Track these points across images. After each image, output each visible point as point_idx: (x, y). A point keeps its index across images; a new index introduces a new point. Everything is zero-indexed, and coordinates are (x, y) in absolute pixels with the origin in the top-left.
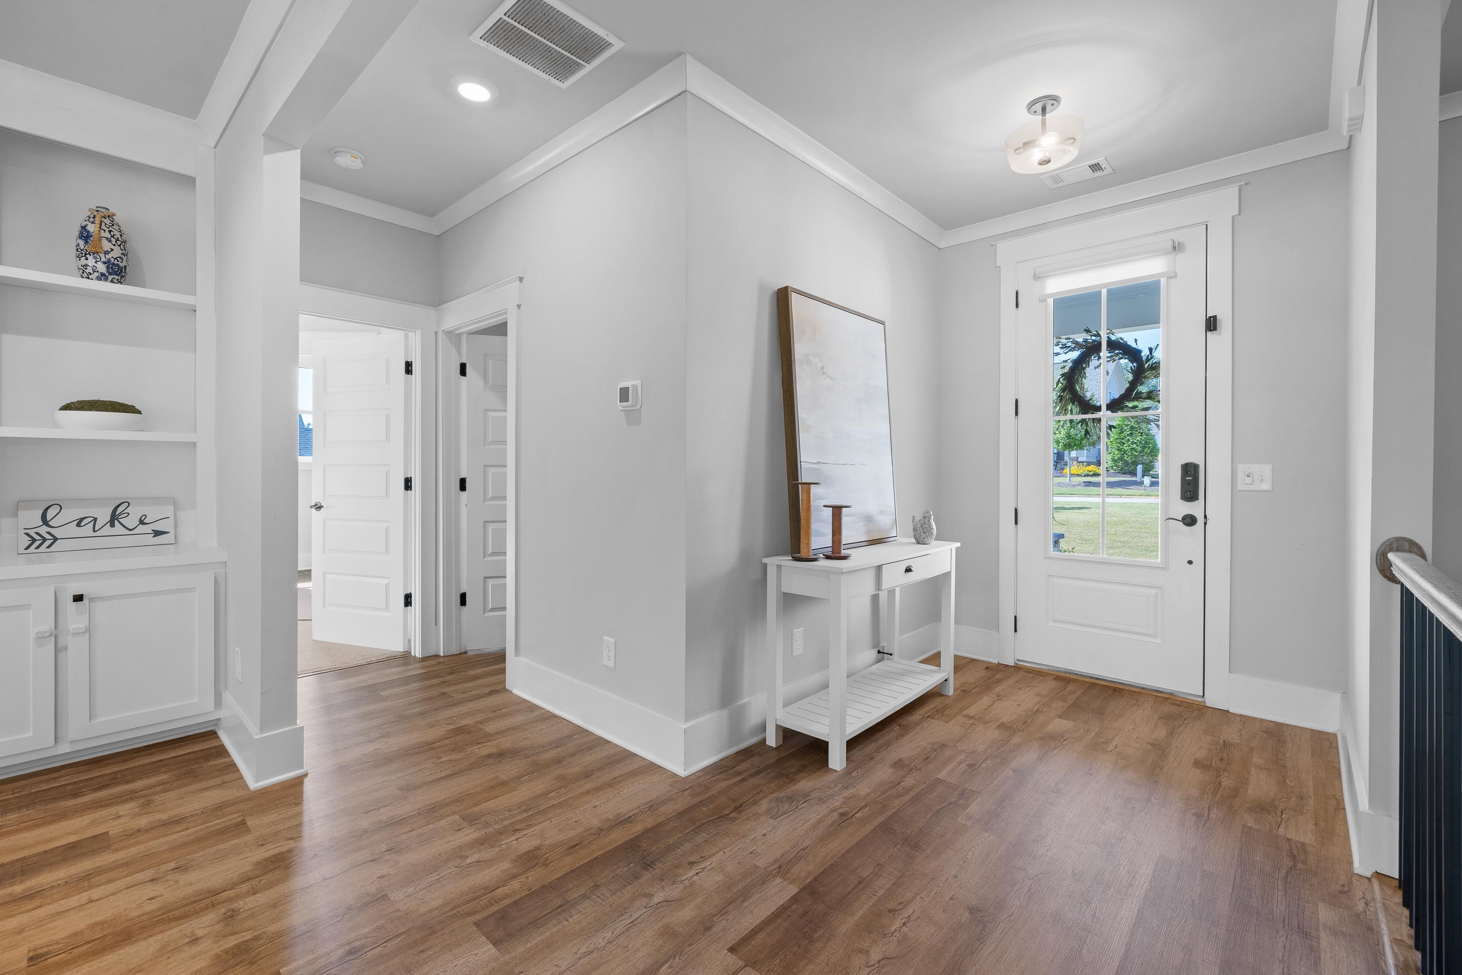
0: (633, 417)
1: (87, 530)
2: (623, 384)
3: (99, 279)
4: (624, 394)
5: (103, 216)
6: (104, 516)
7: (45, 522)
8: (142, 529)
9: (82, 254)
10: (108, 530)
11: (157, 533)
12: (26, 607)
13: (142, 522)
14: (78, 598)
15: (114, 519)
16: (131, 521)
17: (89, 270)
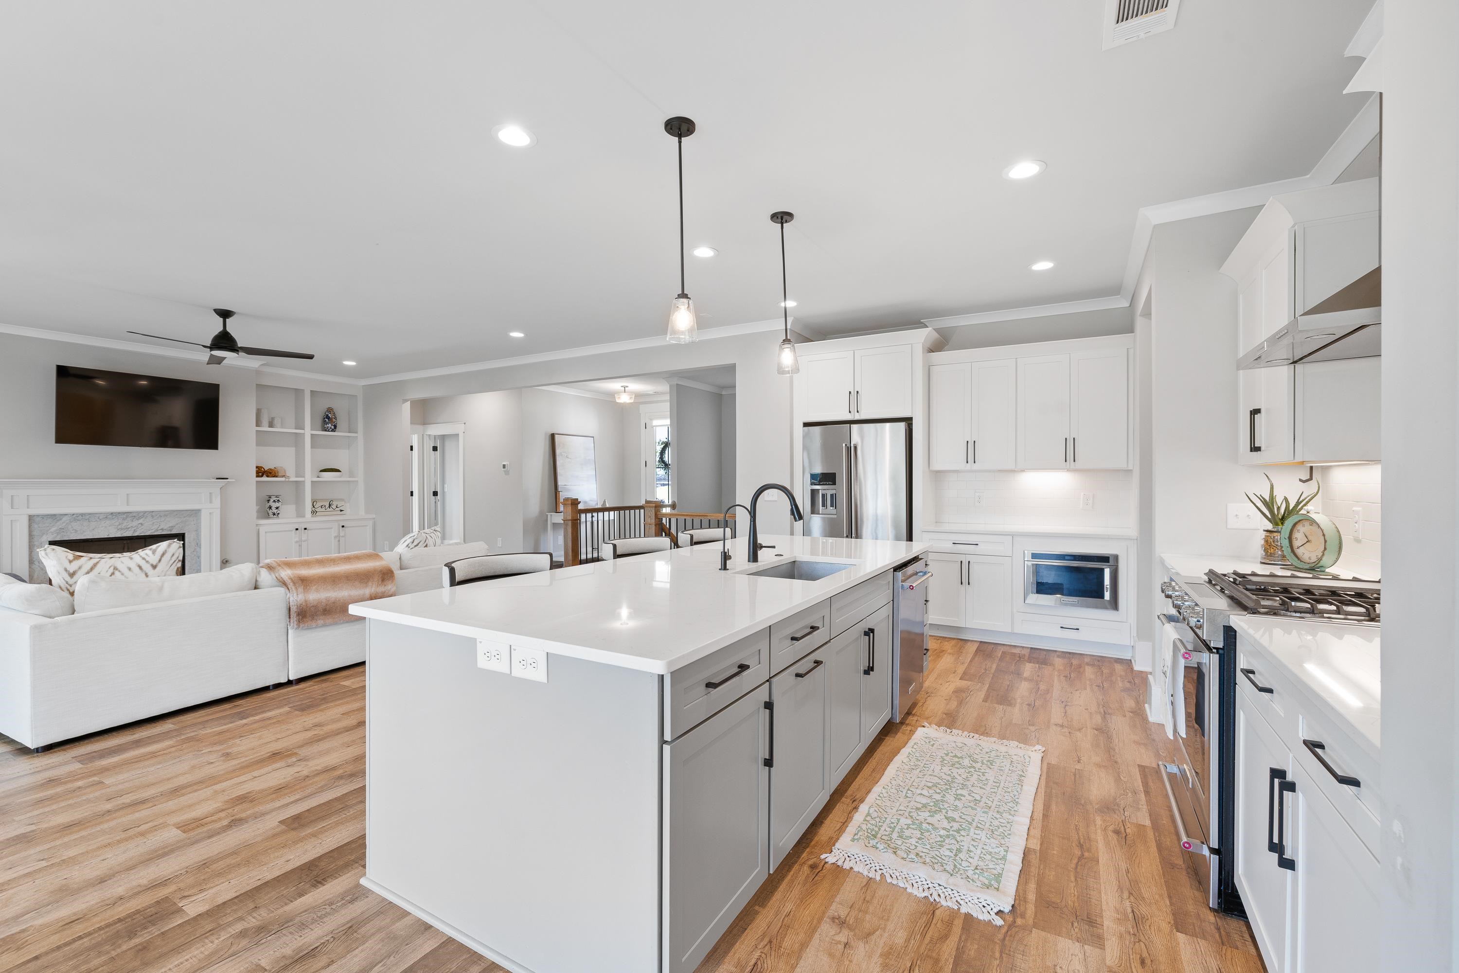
0: (507, 473)
1: (323, 509)
2: (504, 463)
3: (332, 431)
4: (504, 466)
5: (330, 410)
6: (327, 506)
7: (314, 507)
8: (337, 509)
9: (324, 422)
10: (328, 509)
11: (341, 511)
12: (331, 528)
13: (337, 507)
14: (343, 526)
15: (330, 505)
16: (334, 507)
17: (329, 428)
